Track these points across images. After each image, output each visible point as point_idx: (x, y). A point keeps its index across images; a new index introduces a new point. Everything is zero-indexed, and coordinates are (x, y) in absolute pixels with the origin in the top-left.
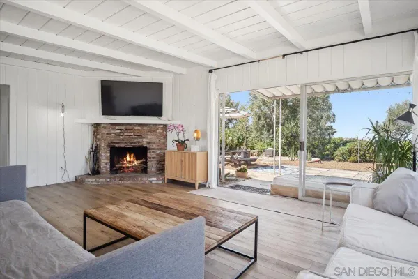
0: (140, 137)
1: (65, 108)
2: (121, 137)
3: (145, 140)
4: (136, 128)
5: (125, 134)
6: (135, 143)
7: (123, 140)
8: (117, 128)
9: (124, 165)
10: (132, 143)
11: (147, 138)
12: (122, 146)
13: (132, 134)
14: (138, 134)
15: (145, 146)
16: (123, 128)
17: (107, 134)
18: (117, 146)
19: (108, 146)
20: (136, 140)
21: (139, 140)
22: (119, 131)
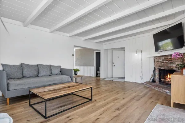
0: (171, 63)
1: (142, 52)
2: (163, 63)
3: (174, 65)
4: (169, 58)
5: (165, 61)
6: (169, 67)
7: (163, 65)
8: (161, 58)
9: (166, 80)
10: (167, 67)
11: (175, 64)
12: (163, 68)
13: (168, 61)
14: (170, 61)
15: (174, 69)
16: (163, 58)
17: (158, 62)
18: (161, 68)
19: (158, 68)
20: (170, 65)
21: (171, 65)
22: (162, 60)
